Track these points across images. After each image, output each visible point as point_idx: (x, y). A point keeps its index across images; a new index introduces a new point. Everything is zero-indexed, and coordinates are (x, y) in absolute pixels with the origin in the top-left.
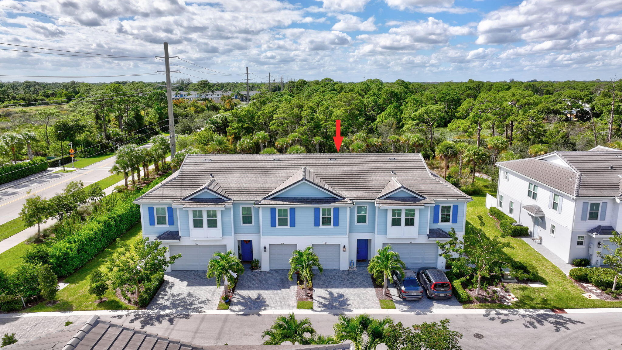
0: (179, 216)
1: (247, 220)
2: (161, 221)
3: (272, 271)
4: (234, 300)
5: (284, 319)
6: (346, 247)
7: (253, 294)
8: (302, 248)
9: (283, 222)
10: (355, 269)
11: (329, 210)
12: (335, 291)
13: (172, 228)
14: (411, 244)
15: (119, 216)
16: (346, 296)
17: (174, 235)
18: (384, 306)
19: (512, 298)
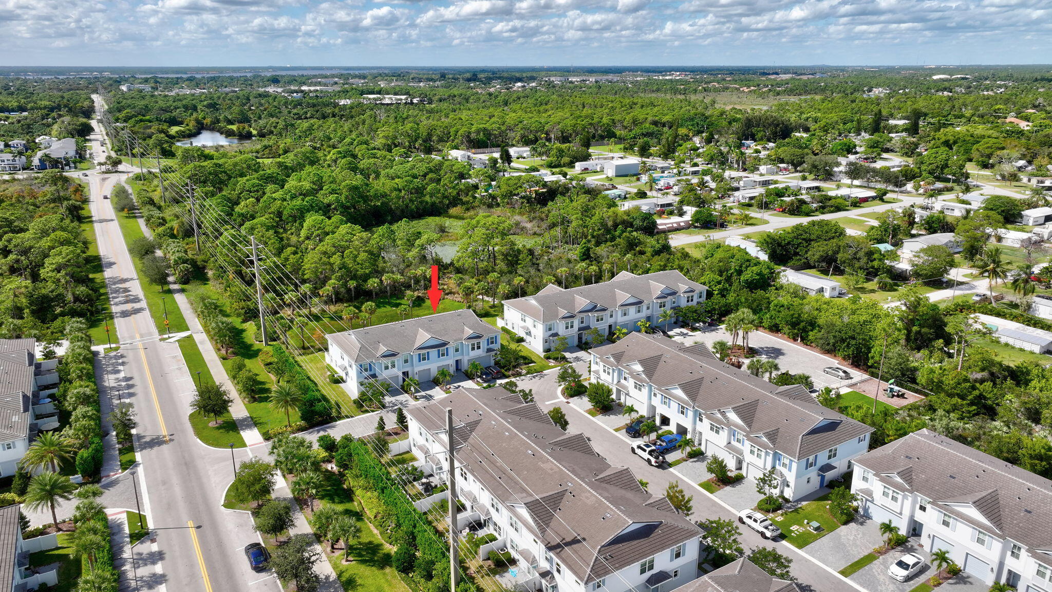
3: (424, 382)
6: (452, 365)
9: (424, 359)
10: (456, 374)
11: (444, 349)
13: (372, 373)
14: (480, 357)
17: (374, 376)
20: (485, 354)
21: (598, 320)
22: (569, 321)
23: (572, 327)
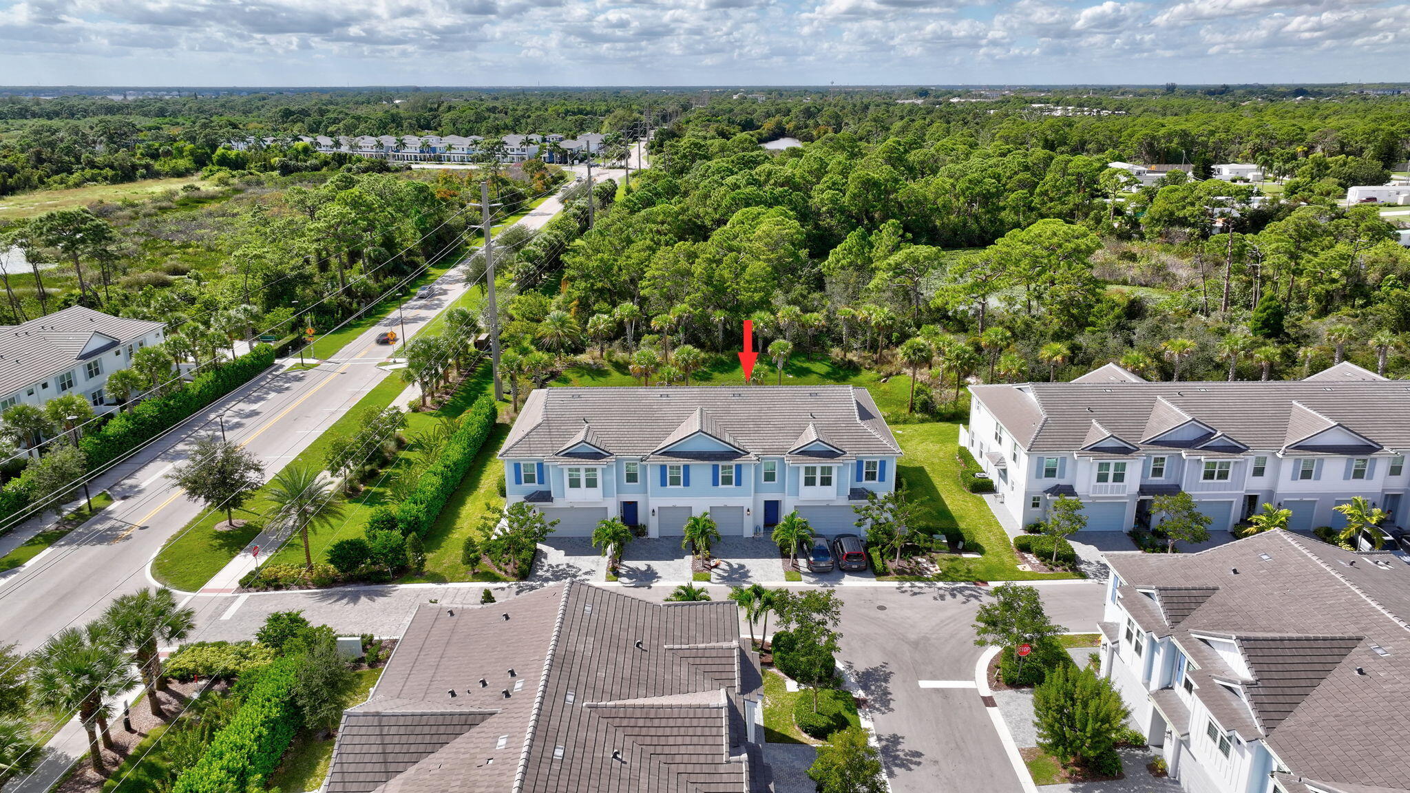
0: (552, 476)
1: (632, 478)
2: (529, 479)
3: (662, 538)
4: (623, 571)
5: (683, 588)
6: (751, 510)
7: (641, 565)
8: (697, 513)
9: (675, 481)
10: (762, 536)
11: (731, 467)
12: (735, 562)
13: (542, 488)
14: (828, 506)
15: (454, 464)
16: (748, 567)
17: (546, 496)
18: (789, 578)
19: (936, 570)
20: (843, 501)
21: (1209, 475)
22: (1113, 461)
23: (1119, 478)
